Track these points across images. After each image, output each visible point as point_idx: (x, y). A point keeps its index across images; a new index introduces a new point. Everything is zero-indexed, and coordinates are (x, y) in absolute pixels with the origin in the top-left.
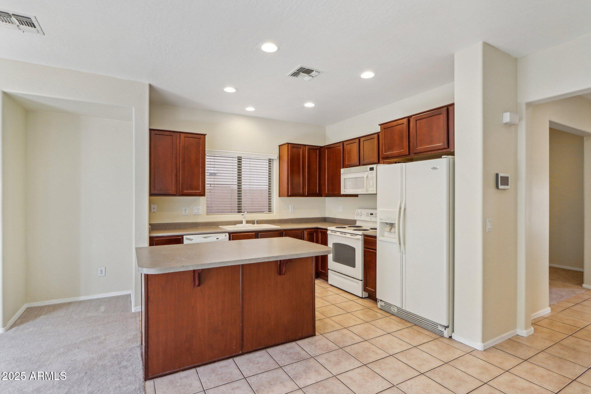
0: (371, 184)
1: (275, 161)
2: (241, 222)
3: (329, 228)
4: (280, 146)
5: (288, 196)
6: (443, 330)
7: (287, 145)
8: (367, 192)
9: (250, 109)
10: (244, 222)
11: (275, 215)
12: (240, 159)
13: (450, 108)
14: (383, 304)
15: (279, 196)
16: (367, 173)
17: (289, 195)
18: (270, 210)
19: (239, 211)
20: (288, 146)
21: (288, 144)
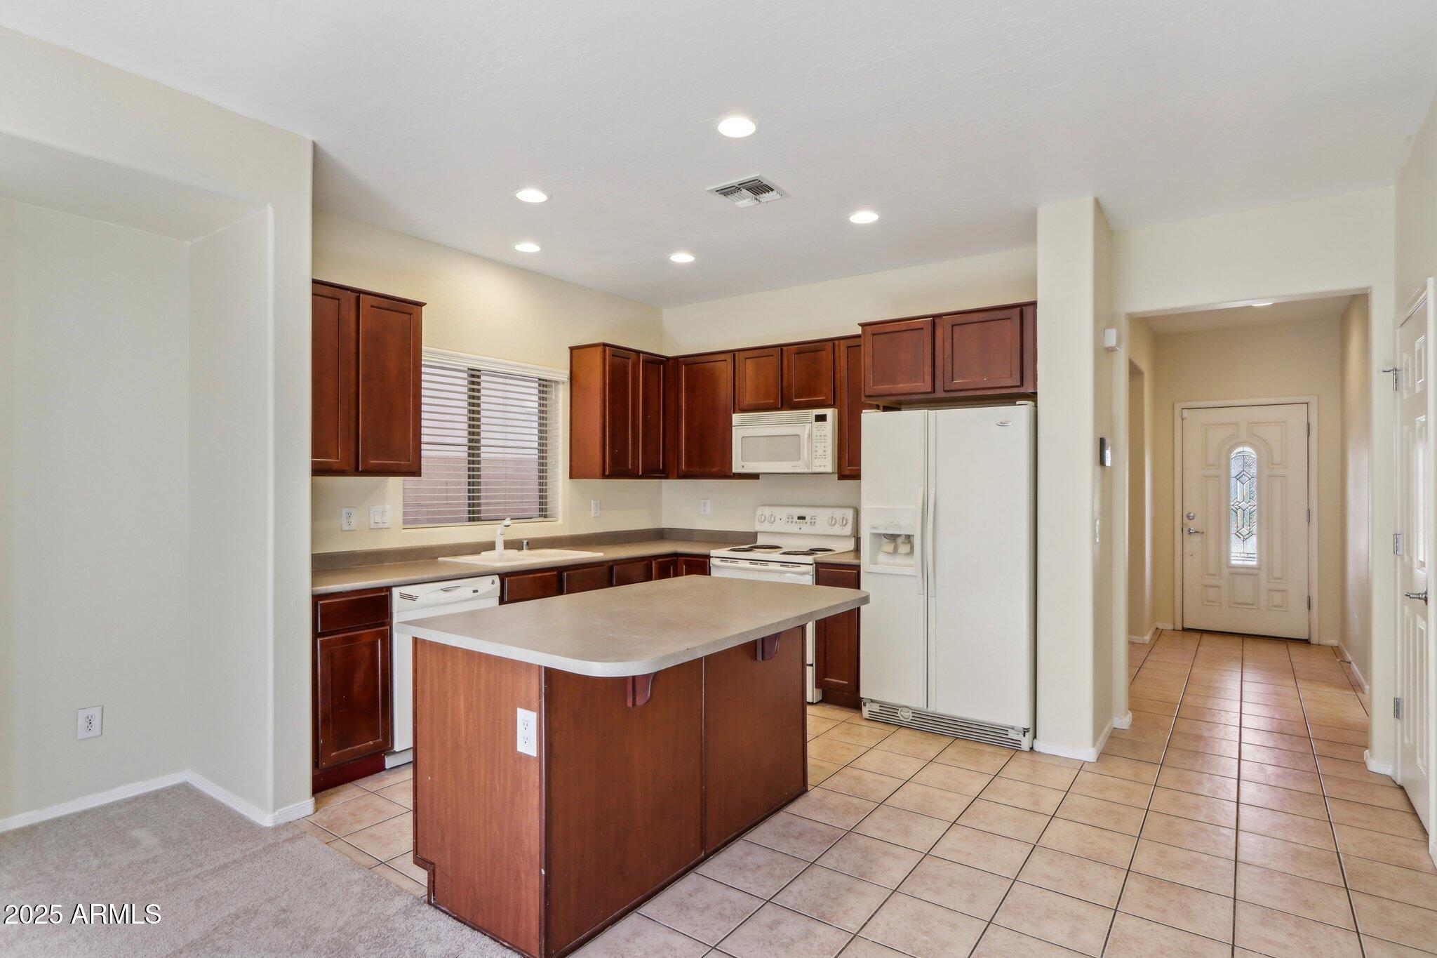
0: (820, 452)
1: (561, 387)
2: (491, 546)
3: (713, 553)
4: (572, 349)
5: (604, 476)
6: (1020, 737)
7: (600, 349)
8: (808, 468)
9: (528, 247)
10: (500, 546)
11: (559, 526)
12: (474, 376)
13: (1028, 311)
14: (876, 708)
15: (571, 477)
16: (808, 426)
17: (607, 473)
18: (543, 512)
19: (474, 516)
20: (605, 351)
21: (605, 345)
